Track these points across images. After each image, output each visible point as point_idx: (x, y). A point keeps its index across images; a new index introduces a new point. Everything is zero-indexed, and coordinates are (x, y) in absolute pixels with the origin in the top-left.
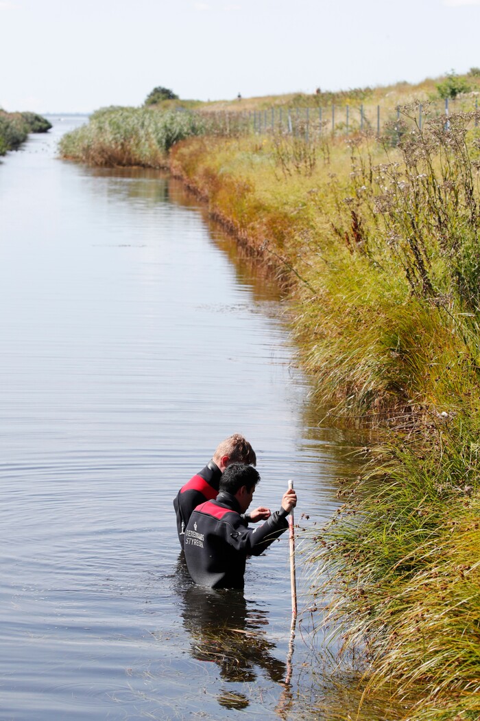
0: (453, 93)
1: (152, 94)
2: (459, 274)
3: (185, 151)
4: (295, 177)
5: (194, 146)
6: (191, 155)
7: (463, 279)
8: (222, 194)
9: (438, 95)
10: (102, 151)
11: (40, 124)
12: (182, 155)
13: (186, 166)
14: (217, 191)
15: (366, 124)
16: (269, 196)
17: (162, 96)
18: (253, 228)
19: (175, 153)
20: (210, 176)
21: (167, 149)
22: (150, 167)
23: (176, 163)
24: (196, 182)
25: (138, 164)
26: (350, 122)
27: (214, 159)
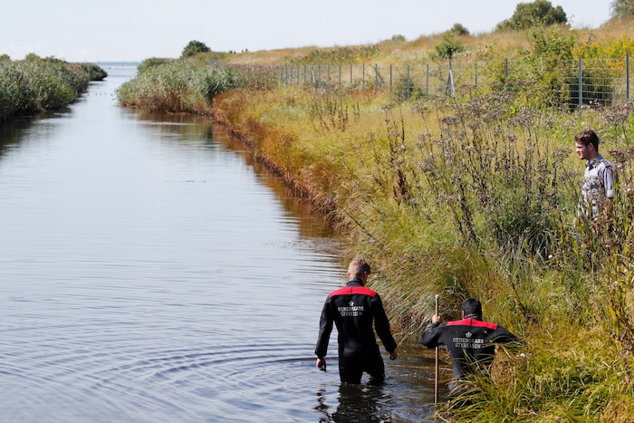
0: (450, 52)
1: (188, 47)
2: (498, 226)
3: (227, 101)
4: (332, 130)
5: (235, 98)
6: (233, 105)
7: (501, 231)
8: (268, 142)
9: (437, 54)
10: (156, 99)
11: (97, 73)
12: (226, 105)
13: (231, 114)
14: (263, 139)
15: (380, 80)
16: (312, 146)
17: (197, 48)
18: (299, 174)
19: (218, 103)
20: (254, 126)
21: (211, 99)
22: (196, 113)
23: (220, 111)
24: (239, 129)
25: (186, 110)
26: (366, 78)
27: (255, 109)
